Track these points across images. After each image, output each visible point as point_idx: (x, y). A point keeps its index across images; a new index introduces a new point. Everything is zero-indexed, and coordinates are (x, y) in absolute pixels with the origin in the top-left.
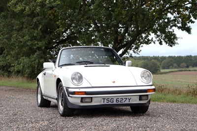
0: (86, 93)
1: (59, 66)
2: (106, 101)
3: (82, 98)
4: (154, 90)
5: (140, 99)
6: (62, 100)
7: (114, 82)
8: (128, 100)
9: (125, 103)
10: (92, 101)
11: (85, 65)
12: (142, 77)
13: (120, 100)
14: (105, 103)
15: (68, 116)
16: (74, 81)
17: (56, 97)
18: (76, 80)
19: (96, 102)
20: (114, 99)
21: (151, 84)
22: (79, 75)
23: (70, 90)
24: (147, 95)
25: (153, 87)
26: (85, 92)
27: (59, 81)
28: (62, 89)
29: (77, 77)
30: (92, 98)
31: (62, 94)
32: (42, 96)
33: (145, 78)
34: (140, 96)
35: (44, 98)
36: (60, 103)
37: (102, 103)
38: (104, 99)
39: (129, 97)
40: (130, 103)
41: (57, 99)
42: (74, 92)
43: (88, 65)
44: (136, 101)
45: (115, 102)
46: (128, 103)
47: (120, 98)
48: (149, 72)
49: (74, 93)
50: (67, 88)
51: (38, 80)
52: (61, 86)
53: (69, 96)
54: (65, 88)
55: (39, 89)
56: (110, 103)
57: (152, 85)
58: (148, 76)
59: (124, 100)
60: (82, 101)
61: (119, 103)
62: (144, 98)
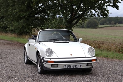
0: (54, 62)
1: (38, 42)
3: (52, 65)
4: (96, 60)
5: (87, 65)
6: (40, 64)
7: (72, 55)
8: (80, 66)
9: (78, 68)
10: (58, 67)
11: (54, 42)
12: (88, 51)
13: (75, 66)
14: (66, 68)
15: (43, 74)
16: (47, 53)
17: (36, 61)
18: (49, 53)
19: (60, 67)
20: (72, 66)
22: (50, 50)
23: (45, 59)
24: (92, 63)
27: (38, 52)
28: (40, 57)
29: (49, 52)
30: (58, 65)
31: (40, 60)
32: (27, 58)
33: (91, 52)
34: (87, 64)
35: (29, 59)
36: (39, 66)
37: (64, 68)
38: (65, 65)
40: (81, 68)
41: (36, 62)
42: (47, 61)
44: (85, 66)
45: (72, 68)
47: (75, 65)
48: (93, 49)
50: (43, 58)
51: (25, 47)
52: (39, 55)
53: (44, 63)
54: (42, 57)
55: (26, 53)
56: (69, 68)
57: (94, 57)
58: (92, 51)
59: (78, 66)
60: (52, 67)
61: (74, 68)
62: (89, 65)
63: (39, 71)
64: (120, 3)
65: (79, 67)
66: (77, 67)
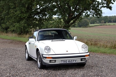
2: (63, 61)
3: (50, 60)
4: (89, 55)
5: (81, 60)
6: (39, 60)
7: (67, 51)
8: (75, 61)
10: (55, 62)
11: (52, 40)
12: (82, 48)
13: (70, 61)
14: (63, 63)
17: (36, 57)
18: (47, 50)
19: (57, 62)
20: (68, 61)
21: (87, 52)
23: (44, 56)
25: (88, 54)
26: (52, 57)
27: (37, 50)
28: (40, 54)
29: (48, 49)
30: (55, 60)
31: (39, 56)
32: (28, 55)
33: (84, 48)
34: (81, 59)
36: (38, 62)
37: (61, 63)
38: (62, 61)
39: (76, 60)
40: (76, 62)
41: (36, 59)
45: (68, 62)
46: (75, 62)
48: (86, 46)
49: (46, 58)
50: (42, 55)
51: (26, 46)
52: (39, 52)
53: (43, 59)
56: (65, 63)
58: (86, 47)
60: (50, 62)
61: (70, 63)
62: (84, 59)
63: (39, 67)
64: (113, 4)
65: (74, 62)
66: (72, 62)
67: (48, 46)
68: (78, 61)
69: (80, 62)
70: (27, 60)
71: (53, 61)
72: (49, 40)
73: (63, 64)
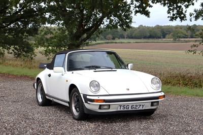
0: (105, 101)
2: (122, 107)
3: (100, 105)
4: (164, 96)
5: (152, 105)
8: (141, 106)
9: (139, 109)
10: (109, 108)
11: (94, 70)
12: (152, 83)
13: (134, 107)
14: (122, 109)
17: (68, 100)
18: (94, 88)
19: (113, 109)
20: (130, 107)
21: (160, 90)
22: (97, 83)
23: (88, 97)
24: (158, 102)
25: (163, 94)
29: (95, 85)
30: (109, 105)
33: (155, 84)
34: (152, 102)
35: (47, 97)
36: (73, 108)
37: (119, 110)
38: (121, 106)
39: (143, 104)
40: (143, 109)
41: (69, 103)
42: (94, 100)
43: (97, 70)
45: (130, 109)
47: (135, 105)
48: (158, 79)
49: (92, 101)
50: (85, 96)
52: (76, 91)
53: (86, 103)
54: (82, 95)
56: (126, 109)
57: (161, 92)
58: (158, 82)
59: (138, 106)
60: (100, 108)
61: (134, 109)
62: (155, 104)
65: (141, 108)
66: (137, 108)
67: (96, 81)
68: (147, 106)
69: (149, 107)
70: (40, 105)
71: (106, 107)
72: (89, 69)
73: (123, 112)
